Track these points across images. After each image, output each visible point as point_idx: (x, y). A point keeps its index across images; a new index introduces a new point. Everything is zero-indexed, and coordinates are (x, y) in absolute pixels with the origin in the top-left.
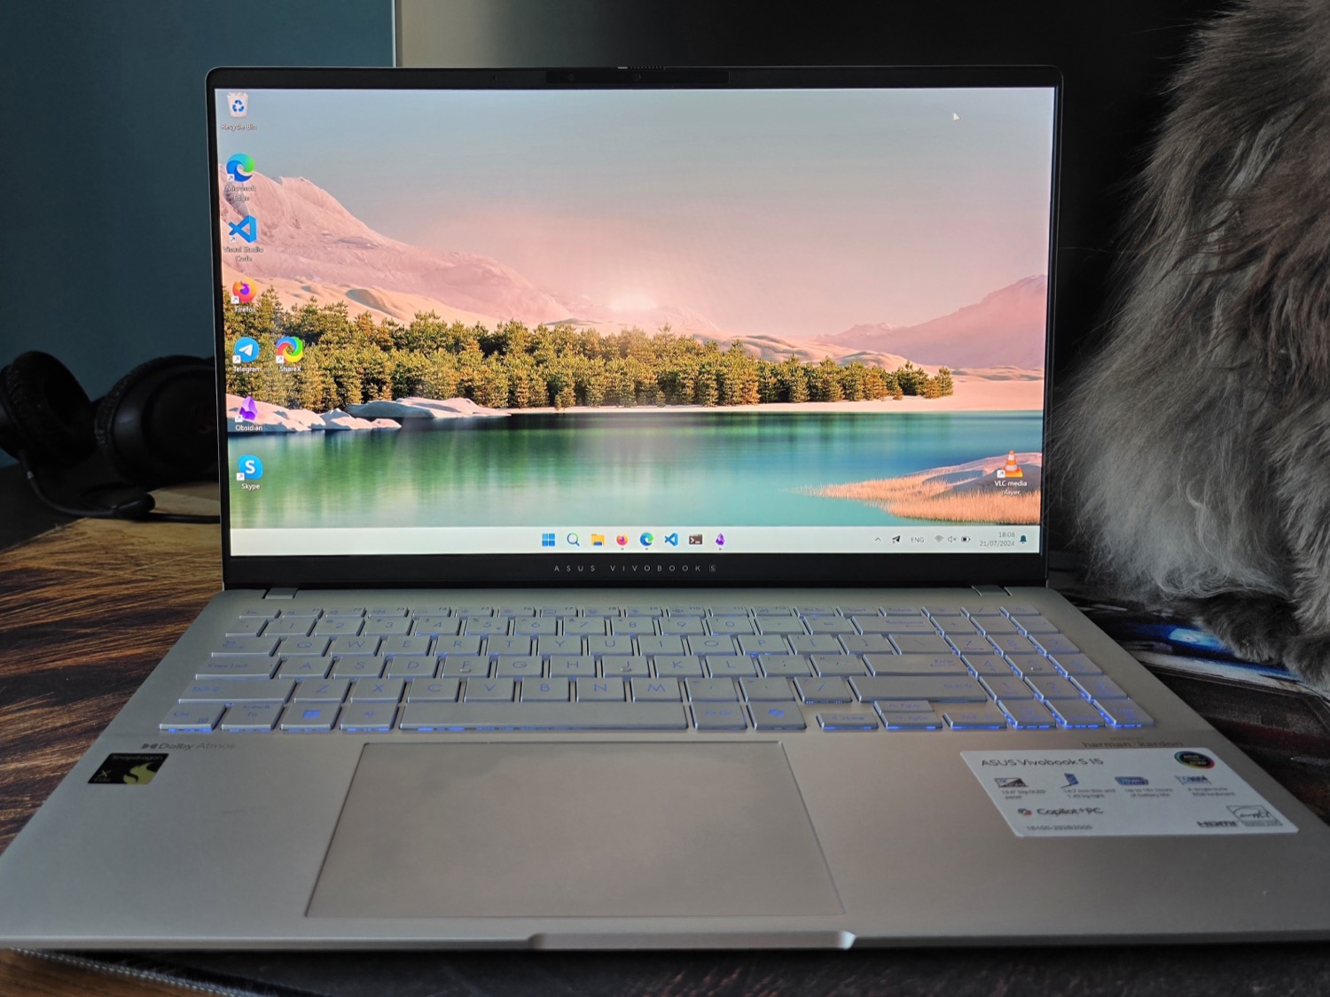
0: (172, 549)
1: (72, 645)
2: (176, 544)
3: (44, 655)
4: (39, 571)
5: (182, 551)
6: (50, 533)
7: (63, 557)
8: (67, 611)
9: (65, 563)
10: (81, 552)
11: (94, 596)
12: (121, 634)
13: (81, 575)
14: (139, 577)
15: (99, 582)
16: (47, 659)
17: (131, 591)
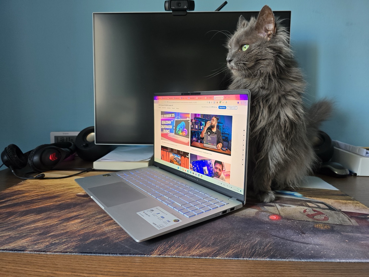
0: (51, 184)
1: (36, 204)
2: (51, 183)
3: (31, 206)
4: (22, 191)
5: (53, 185)
6: (21, 183)
7: (27, 187)
8: (32, 198)
9: (28, 189)
10: (30, 186)
11: (37, 195)
12: (46, 201)
13: (32, 191)
14: (46, 190)
15: (37, 192)
16: (32, 207)
17: (45, 193)
